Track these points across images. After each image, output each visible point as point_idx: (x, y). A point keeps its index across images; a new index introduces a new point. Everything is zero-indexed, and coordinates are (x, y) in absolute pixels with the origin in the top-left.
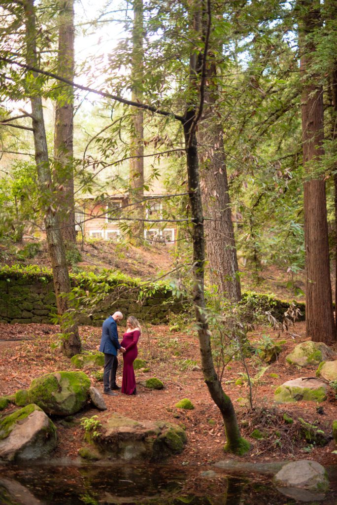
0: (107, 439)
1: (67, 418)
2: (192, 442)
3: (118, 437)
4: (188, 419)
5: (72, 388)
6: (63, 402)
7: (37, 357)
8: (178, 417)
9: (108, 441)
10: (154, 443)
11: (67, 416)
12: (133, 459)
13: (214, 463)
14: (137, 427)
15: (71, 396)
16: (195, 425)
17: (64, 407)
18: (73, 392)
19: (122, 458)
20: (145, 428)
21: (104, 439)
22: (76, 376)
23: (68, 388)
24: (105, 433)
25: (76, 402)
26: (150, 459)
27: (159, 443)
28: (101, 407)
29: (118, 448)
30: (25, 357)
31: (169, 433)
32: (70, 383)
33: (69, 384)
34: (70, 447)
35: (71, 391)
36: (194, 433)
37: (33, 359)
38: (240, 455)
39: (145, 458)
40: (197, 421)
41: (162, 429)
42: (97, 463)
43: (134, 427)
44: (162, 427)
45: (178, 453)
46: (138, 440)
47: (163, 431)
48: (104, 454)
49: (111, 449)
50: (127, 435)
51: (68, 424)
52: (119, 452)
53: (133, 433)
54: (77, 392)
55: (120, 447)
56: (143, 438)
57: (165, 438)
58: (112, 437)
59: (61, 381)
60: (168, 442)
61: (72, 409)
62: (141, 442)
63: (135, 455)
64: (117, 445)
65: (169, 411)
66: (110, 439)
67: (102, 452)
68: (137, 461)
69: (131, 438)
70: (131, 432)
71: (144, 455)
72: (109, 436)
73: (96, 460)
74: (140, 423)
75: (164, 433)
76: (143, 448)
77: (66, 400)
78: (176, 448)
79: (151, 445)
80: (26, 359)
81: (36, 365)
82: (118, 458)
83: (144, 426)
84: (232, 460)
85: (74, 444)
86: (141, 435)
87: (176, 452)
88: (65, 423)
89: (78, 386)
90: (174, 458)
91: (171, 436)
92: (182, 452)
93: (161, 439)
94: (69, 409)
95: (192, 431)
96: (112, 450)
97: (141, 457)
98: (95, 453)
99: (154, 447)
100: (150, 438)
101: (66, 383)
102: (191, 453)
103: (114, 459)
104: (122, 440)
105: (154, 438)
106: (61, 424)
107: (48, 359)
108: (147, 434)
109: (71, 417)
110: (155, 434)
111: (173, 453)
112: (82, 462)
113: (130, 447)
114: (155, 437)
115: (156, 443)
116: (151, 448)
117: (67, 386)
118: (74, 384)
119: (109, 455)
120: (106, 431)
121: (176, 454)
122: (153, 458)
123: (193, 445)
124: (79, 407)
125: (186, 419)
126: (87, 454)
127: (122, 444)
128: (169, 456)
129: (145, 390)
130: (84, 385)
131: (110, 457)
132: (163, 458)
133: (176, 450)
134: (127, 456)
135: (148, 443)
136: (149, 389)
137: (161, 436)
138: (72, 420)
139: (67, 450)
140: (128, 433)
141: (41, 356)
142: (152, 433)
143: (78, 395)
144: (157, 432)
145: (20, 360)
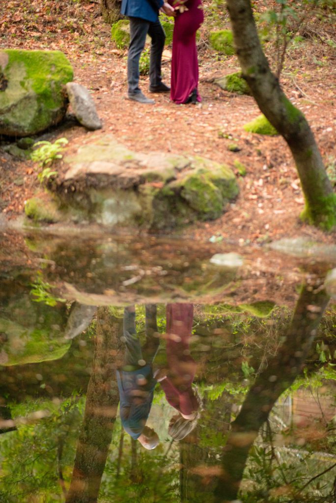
0: (66, 184)
1: (21, 141)
2: (247, 200)
3: (86, 180)
4: (260, 154)
5: (31, 83)
6: (9, 110)
7: (46, 23)
8: (236, 151)
9: (69, 188)
10: (156, 197)
11: (19, 137)
12: (119, 225)
13: (270, 241)
14: (127, 165)
15: (27, 98)
16: (271, 166)
17: (11, 120)
18: (32, 92)
19: (99, 221)
20: (145, 167)
21: (62, 184)
22: (44, 58)
23: (22, 84)
24: (65, 172)
25: (40, 111)
26: (148, 227)
27: (167, 197)
28: (89, 123)
29: (90, 202)
30: (20, 22)
31: (193, 180)
32: (28, 72)
33: (25, 75)
34: (13, 197)
35: (27, 89)
36: (261, 182)
37: (34, 28)
38: (326, 229)
39: (140, 225)
40: (276, 159)
41: (179, 170)
42: (51, 229)
43: (122, 164)
44: (181, 166)
45: (211, 219)
46: (126, 189)
47: (180, 175)
48: (66, 213)
49: (78, 204)
50: (104, 179)
51: (22, 153)
52: (92, 209)
53: (115, 176)
54: (41, 91)
55: (93, 201)
56: (134, 187)
57: (182, 188)
58: (77, 181)
59: (7, 68)
60: (187, 197)
61: (31, 124)
62: (132, 194)
63: (121, 218)
64: (88, 197)
65: (221, 137)
66: (73, 185)
67: (63, 208)
68: (125, 229)
69: (112, 183)
70: (111, 172)
71: (138, 218)
72: (71, 179)
73: (50, 222)
74: (138, 156)
75: (182, 179)
76: (136, 205)
77: (15, 106)
78: (207, 210)
79: (150, 199)
80: (21, 26)
81: (39, 39)
82: (92, 221)
83: (144, 163)
84: (306, 238)
85: (23, 190)
86: (131, 179)
87: (206, 217)
88: (16, 151)
89: (43, 80)
90: (199, 227)
91: (197, 185)
92: (219, 217)
93: (174, 189)
94: (22, 124)
95: (258, 179)
96: (79, 206)
97: (133, 222)
98: (50, 210)
99: (154, 205)
100: (147, 188)
101: (19, 73)
102: (237, 220)
103: (84, 222)
104: (94, 186)
105: (155, 188)
106: (8, 152)
107: (66, 28)
108: (143, 180)
109: (27, 140)
110: (161, 180)
111: (199, 219)
112: (26, 224)
113: (111, 201)
114: (160, 184)
115: (160, 197)
116: (149, 206)
117: (20, 79)
118: (35, 76)
119: (74, 215)
120: (69, 169)
121: (205, 221)
122: (154, 225)
123: (247, 205)
124: (45, 121)
125: (255, 154)
126: (33, 210)
127: (95, 195)
128: (191, 223)
129: (222, 95)
130: (57, 78)
131: (75, 218)
132: (176, 226)
133: (205, 213)
134: (108, 218)
135: (145, 195)
136: (230, 94)
137: (173, 184)
138: (31, 145)
139: (6, 201)
140: (107, 175)
141: (55, 22)
142: (154, 177)
143: (43, 97)
144: (166, 175)
145: (6, 27)
